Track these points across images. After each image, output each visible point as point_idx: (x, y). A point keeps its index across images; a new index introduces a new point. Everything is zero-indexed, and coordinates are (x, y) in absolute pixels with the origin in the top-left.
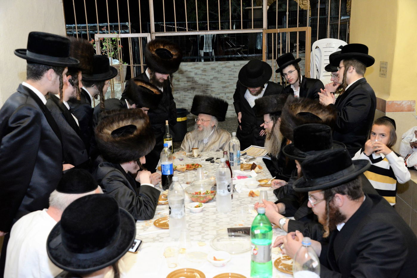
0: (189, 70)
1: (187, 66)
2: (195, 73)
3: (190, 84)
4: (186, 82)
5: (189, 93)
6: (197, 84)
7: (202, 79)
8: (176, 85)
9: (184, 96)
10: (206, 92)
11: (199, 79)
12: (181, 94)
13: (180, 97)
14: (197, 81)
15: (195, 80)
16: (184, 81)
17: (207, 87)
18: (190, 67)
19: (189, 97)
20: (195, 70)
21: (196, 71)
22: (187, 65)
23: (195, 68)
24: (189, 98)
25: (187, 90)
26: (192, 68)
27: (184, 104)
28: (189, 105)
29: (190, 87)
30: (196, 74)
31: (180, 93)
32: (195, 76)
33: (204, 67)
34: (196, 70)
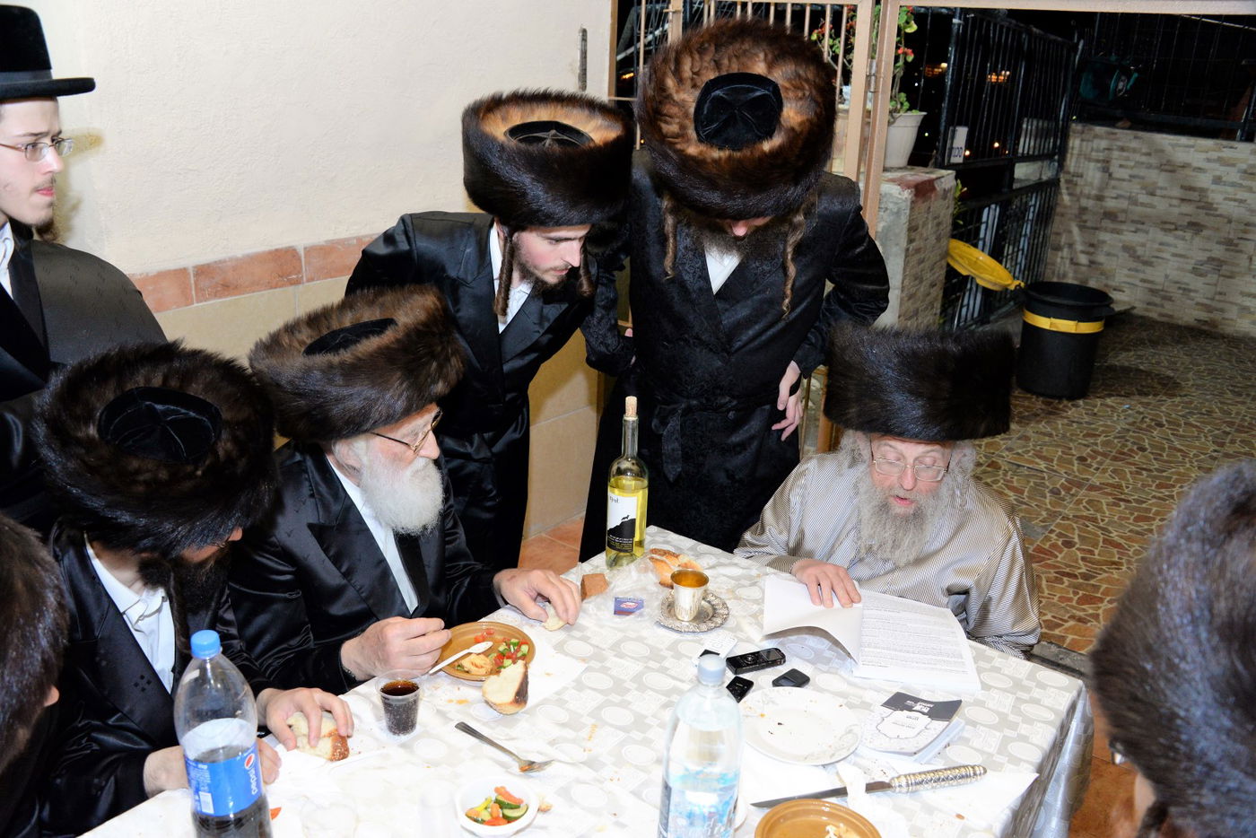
0: (1195, 164)
1: (1192, 149)
2: (1214, 176)
3: (1186, 208)
4: (1175, 202)
5: (1177, 237)
6: (1213, 215)
7: (1235, 200)
8: (1142, 204)
9: (1156, 246)
10: (1236, 245)
11: (1225, 199)
12: (1150, 236)
13: (1143, 245)
14: (1215, 206)
15: (1210, 200)
16: (1171, 198)
17: (1245, 232)
18: (1204, 156)
19: (1173, 250)
20: (1217, 165)
21: (1220, 170)
22: (1193, 146)
23: (1220, 160)
24: (1175, 255)
25: (1173, 227)
26: (1209, 160)
27: (1151, 268)
28: (1167, 276)
29: (1188, 219)
30: (1217, 180)
31: (1147, 232)
32: (1214, 187)
33: (1251, 162)
34: (1222, 168)
